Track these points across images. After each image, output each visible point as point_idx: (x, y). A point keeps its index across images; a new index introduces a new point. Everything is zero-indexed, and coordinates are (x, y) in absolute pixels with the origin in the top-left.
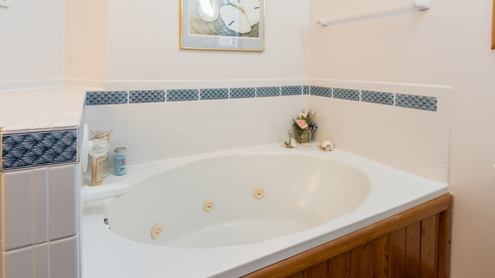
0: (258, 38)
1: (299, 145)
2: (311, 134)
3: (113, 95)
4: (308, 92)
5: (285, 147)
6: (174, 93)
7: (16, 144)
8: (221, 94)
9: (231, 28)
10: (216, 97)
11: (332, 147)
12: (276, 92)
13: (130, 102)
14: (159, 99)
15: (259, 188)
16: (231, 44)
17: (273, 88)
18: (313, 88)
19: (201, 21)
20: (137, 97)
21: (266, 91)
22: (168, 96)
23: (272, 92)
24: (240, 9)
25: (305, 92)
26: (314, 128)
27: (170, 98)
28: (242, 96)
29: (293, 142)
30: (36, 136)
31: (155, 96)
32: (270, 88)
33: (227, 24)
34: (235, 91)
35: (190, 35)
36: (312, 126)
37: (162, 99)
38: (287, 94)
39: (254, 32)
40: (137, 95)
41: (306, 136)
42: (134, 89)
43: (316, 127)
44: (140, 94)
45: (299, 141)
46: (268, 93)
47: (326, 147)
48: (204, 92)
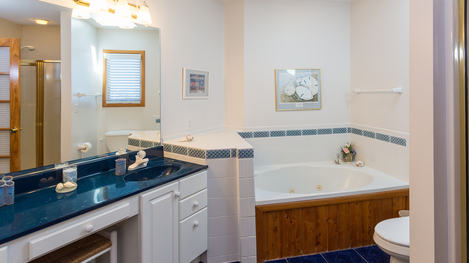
0: (318, 102)
1: (345, 163)
2: (351, 157)
3: (247, 134)
4: (351, 132)
5: (335, 163)
6: (273, 133)
7: (241, 152)
8: (297, 133)
9: (301, 98)
10: (295, 134)
11: (363, 165)
12: (329, 132)
13: (254, 137)
14: (266, 135)
15: (319, 185)
16: (302, 106)
17: (328, 129)
18: (353, 129)
19: (286, 96)
20: (257, 135)
21: (323, 131)
22: (270, 134)
23: (327, 131)
24: (307, 87)
25: (349, 131)
26: (354, 153)
27: (272, 135)
28: (309, 134)
29: (340, 161)
30: (245, 150)
31: (265, 134)
32: (325, 129)
33: (300, 96)
34: (305, 131)
35: (280, 103)
36: (352, 152)
37: (268, 136)
38: (337, 133)
39: (315, 98)
40: (257, 134)
41: (349, 158)
42: (255, 131)
43: (356, 153)
44: (258, 133)
45: (345, 161)
46: (324, 132)
47: (358, 165)
48: (288, 132)
